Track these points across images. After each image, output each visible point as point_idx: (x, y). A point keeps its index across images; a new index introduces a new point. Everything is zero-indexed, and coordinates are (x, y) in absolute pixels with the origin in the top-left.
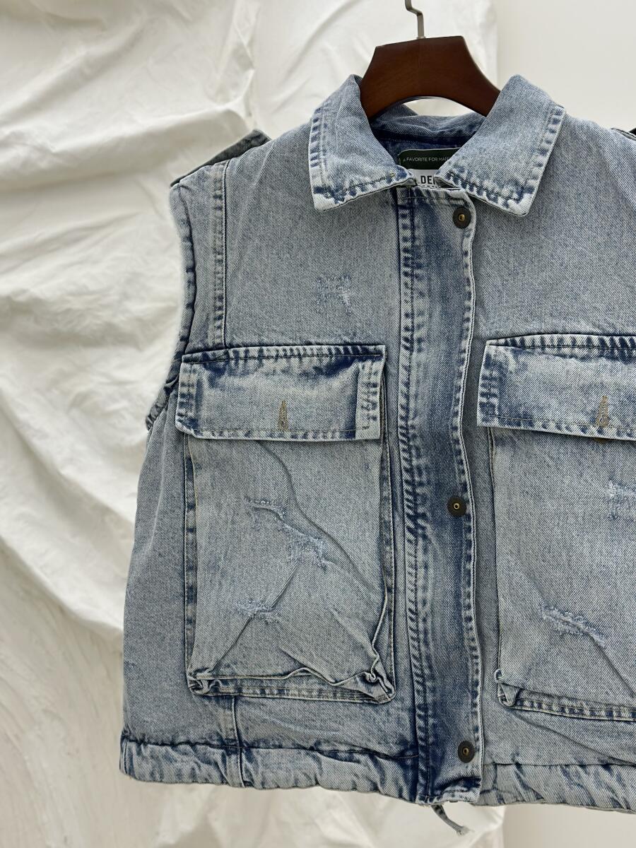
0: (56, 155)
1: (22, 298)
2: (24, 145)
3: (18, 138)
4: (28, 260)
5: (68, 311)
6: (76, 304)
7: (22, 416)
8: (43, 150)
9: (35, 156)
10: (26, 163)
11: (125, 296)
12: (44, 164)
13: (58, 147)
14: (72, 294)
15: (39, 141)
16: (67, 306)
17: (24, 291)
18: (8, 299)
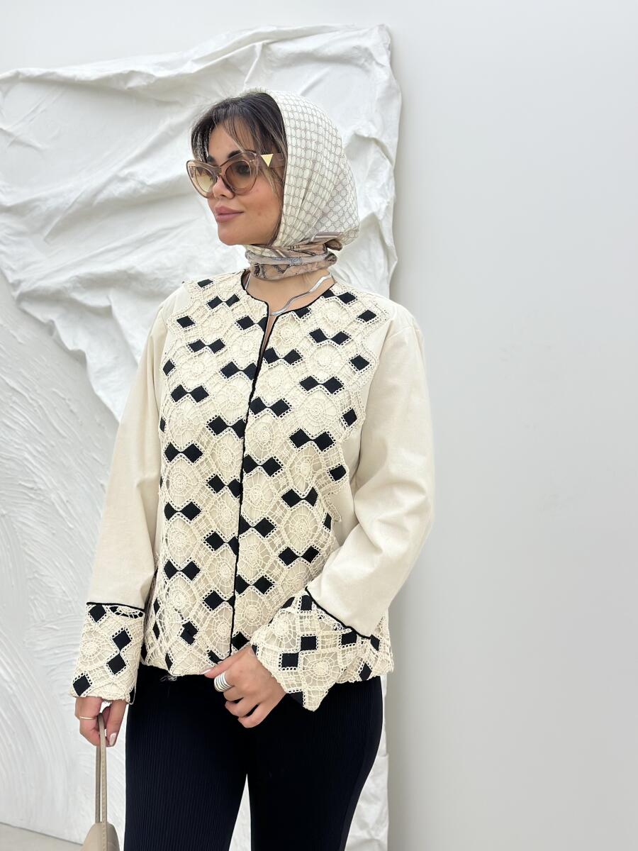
0: (149, 186)
1: (132, 272)
2: (134, 180)
3: (131, 175)
4: (138, 248)
5: (156, 279)
6: (160, 275)
7: (131, 342)
8: (143, 183)
9: (139, 186)
10: (135, 191)
11: (187, 270)
12: (144, 191)
13: (150, 182)
14: (158, 269)
15: (141, 178)
16: (155, 276)
17: (133, 268)
18: (125, 272)
